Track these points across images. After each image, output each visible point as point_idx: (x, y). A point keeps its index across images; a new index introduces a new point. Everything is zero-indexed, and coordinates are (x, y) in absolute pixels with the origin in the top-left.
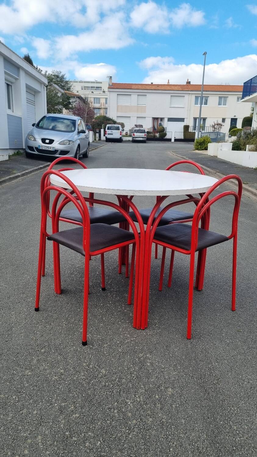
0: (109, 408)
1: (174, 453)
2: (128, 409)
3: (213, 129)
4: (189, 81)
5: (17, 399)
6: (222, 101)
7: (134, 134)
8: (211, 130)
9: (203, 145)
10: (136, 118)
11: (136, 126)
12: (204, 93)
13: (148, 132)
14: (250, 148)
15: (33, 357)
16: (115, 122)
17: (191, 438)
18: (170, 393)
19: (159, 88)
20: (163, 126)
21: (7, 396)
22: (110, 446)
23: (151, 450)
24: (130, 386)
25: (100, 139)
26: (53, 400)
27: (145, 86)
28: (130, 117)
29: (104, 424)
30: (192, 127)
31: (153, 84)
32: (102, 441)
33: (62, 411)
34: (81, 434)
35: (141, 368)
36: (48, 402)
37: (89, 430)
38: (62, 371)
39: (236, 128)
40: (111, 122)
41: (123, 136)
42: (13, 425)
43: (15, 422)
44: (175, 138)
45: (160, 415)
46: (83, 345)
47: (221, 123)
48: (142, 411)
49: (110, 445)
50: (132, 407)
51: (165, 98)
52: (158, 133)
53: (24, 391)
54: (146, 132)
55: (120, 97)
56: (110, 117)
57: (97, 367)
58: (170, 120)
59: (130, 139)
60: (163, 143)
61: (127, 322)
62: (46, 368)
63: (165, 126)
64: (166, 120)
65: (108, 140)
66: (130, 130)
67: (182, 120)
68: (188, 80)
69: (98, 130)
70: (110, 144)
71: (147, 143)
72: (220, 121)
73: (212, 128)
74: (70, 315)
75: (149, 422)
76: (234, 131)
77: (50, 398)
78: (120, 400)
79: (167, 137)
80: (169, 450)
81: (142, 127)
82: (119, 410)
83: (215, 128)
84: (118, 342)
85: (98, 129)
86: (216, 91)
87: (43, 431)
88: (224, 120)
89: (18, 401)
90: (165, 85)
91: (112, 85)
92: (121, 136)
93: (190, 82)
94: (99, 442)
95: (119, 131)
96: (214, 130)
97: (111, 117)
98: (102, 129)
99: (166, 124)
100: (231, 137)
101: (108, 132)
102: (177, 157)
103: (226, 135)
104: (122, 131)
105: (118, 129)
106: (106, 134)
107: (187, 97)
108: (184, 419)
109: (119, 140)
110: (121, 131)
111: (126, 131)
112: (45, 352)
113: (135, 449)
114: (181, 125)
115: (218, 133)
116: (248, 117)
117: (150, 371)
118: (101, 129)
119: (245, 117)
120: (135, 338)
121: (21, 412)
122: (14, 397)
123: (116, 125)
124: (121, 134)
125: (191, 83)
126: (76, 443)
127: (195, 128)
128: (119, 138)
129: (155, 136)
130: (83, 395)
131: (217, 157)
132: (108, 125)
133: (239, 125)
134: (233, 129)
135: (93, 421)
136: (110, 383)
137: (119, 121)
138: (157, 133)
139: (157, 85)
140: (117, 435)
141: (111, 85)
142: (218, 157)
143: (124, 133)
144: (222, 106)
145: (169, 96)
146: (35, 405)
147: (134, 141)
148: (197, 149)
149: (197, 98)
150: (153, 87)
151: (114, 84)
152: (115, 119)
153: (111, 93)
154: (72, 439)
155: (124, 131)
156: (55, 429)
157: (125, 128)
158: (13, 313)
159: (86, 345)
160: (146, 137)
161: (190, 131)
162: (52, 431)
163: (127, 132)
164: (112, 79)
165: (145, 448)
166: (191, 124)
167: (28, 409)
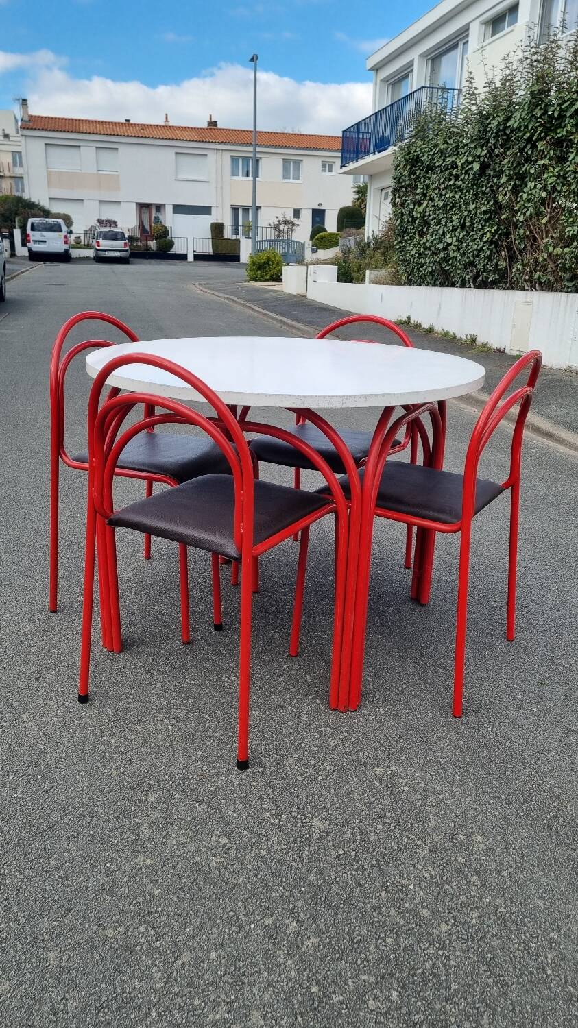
0: (375, 908)
1: (557, 979)
2: (416, 901)
3: (277, 233)
4: (213, 120)
5: (152, 933)
6: (291, 168)
7: (98, 243)
8: (272, 234)
9: (267, 269)
10: (98, 202)
11: (101, 222)
12: (258, 149)
13: (131, 239)
14: (373, 276)
15: (137, 820)
16: (47, 214)
17: (573, 937)
18: (482, 846)
19: (146, 133)
20: (164, 224)
21: (121, 929)
22: (422, 996)
23: (511, 984)
24: (392, 847)
25: (13, 254)
26: (241, 916)
27: (111, 126)
28: (83, 200)
29: (384, 948)
30: (230, 228)
31: (131, 122)
32: (399, 989)
33: (275, 939)
34: (346, 984)
35: (395, 802)
36: (230, 921)
37: (358, 970)
38: (225, 840)
39: (325, 231)
40: (36, 211)
41: (72, 248)
42: (178, 1000)
43: (177, 990)
44: (195, 251)
45: (488, 900)
46: (241, 770)
47: (292, 219)
48: (448, 899)
49: (421, 994)
50: (421, 893)
51: (162, 158)
52: (155, 241)
53: (160, 909)
54: (126, 236)
55: (52, 151)
56: (32, 200)
57: (299, 816)
58: (178, 209)
59: (90, 253)
60: (169, 265)
61: (310, 697)
62: (182, 839)
63: (168, 225)
64: (169, 209)
65: (35, 257)
66: (86, 233)
67: (206, 210)
68: (211, 119)
69: (7, 230)
70: (41, 266)
71: (132, 264)
72: (290, 216)
73: (273, 231)
74: (172, 701)
75: (474, 921)
76: (322, 238)
77: (232, 914)
78: (389, 884)
79: (177, 248)
80: (546, 973)
81: (116, 226)
82: (399, 908)
83: (280, 231)
84: (316, 749)
85: (6, 228)
86: (276, 147)
87: (258, 997)
88: (297, 213)
89: (158, 937)
90: (160, 126)
91: (30, 120)
92: (66, 247)
93: (216, 122)
94: (395, 994)
95: (60, 233)
96: (279, 236)
97: (34, 199)
98: (15, 228)
99: (170, 219)
100: (317, 251)
101: (35, 236)
102: (216, 297)
103: (306, 246)
104: (68, 235)
105: (57, 229)
106: (29, 241)
107: (212, 156)
108: (539, 898)
109: (63, 257)
110: (66, 234)
111: (78, 235)
112: (158, 802)
113: (478, 990)
114: (204, 223)
115: (288, 243)
116: (349, 207)
117: (418, 804)
118: (15, 230)
119: (342, 207)
120: (347, 732)
121: (179, 962)
122: (142, 929)
123: (51, 220)
124: (66, 243)
125: (220, 126)
126: (344, 1007)
127: (236, 231)
128: (63, 251)
129: (148, 248)
130: (303, 889)
131: (306, 297)
132: (31, 220)
133: (331, 225)
134: (321, 234)
135: (356, 946)
136: (346, 849)
137: (55, 208)
138: (152, 241)
139: (141, 125)
140: (424, 967)
141: (25, 121)
142: (308, 297)
143: (72, 239)
144: (291, 181)
145: (172, 152)
146: (204, 937)
147: (100, 260)
148: (255, 279)
149: (234, 160)
150: (131, 128)
151: (32, 118)
152: (45, 204)
153: (28, 139)
154: (331, 1001)
155: (72, 235)
156: (283, 986)
157: (73, 228)
158: (25, 716)
159: (248, 767)
160: (127, 251)
161: (226, 237)
162: (277, 991)
163: (79, 238)
164: (29, 105)
165: (496, 983)
166: (227, 221)
167: (192, 950)
